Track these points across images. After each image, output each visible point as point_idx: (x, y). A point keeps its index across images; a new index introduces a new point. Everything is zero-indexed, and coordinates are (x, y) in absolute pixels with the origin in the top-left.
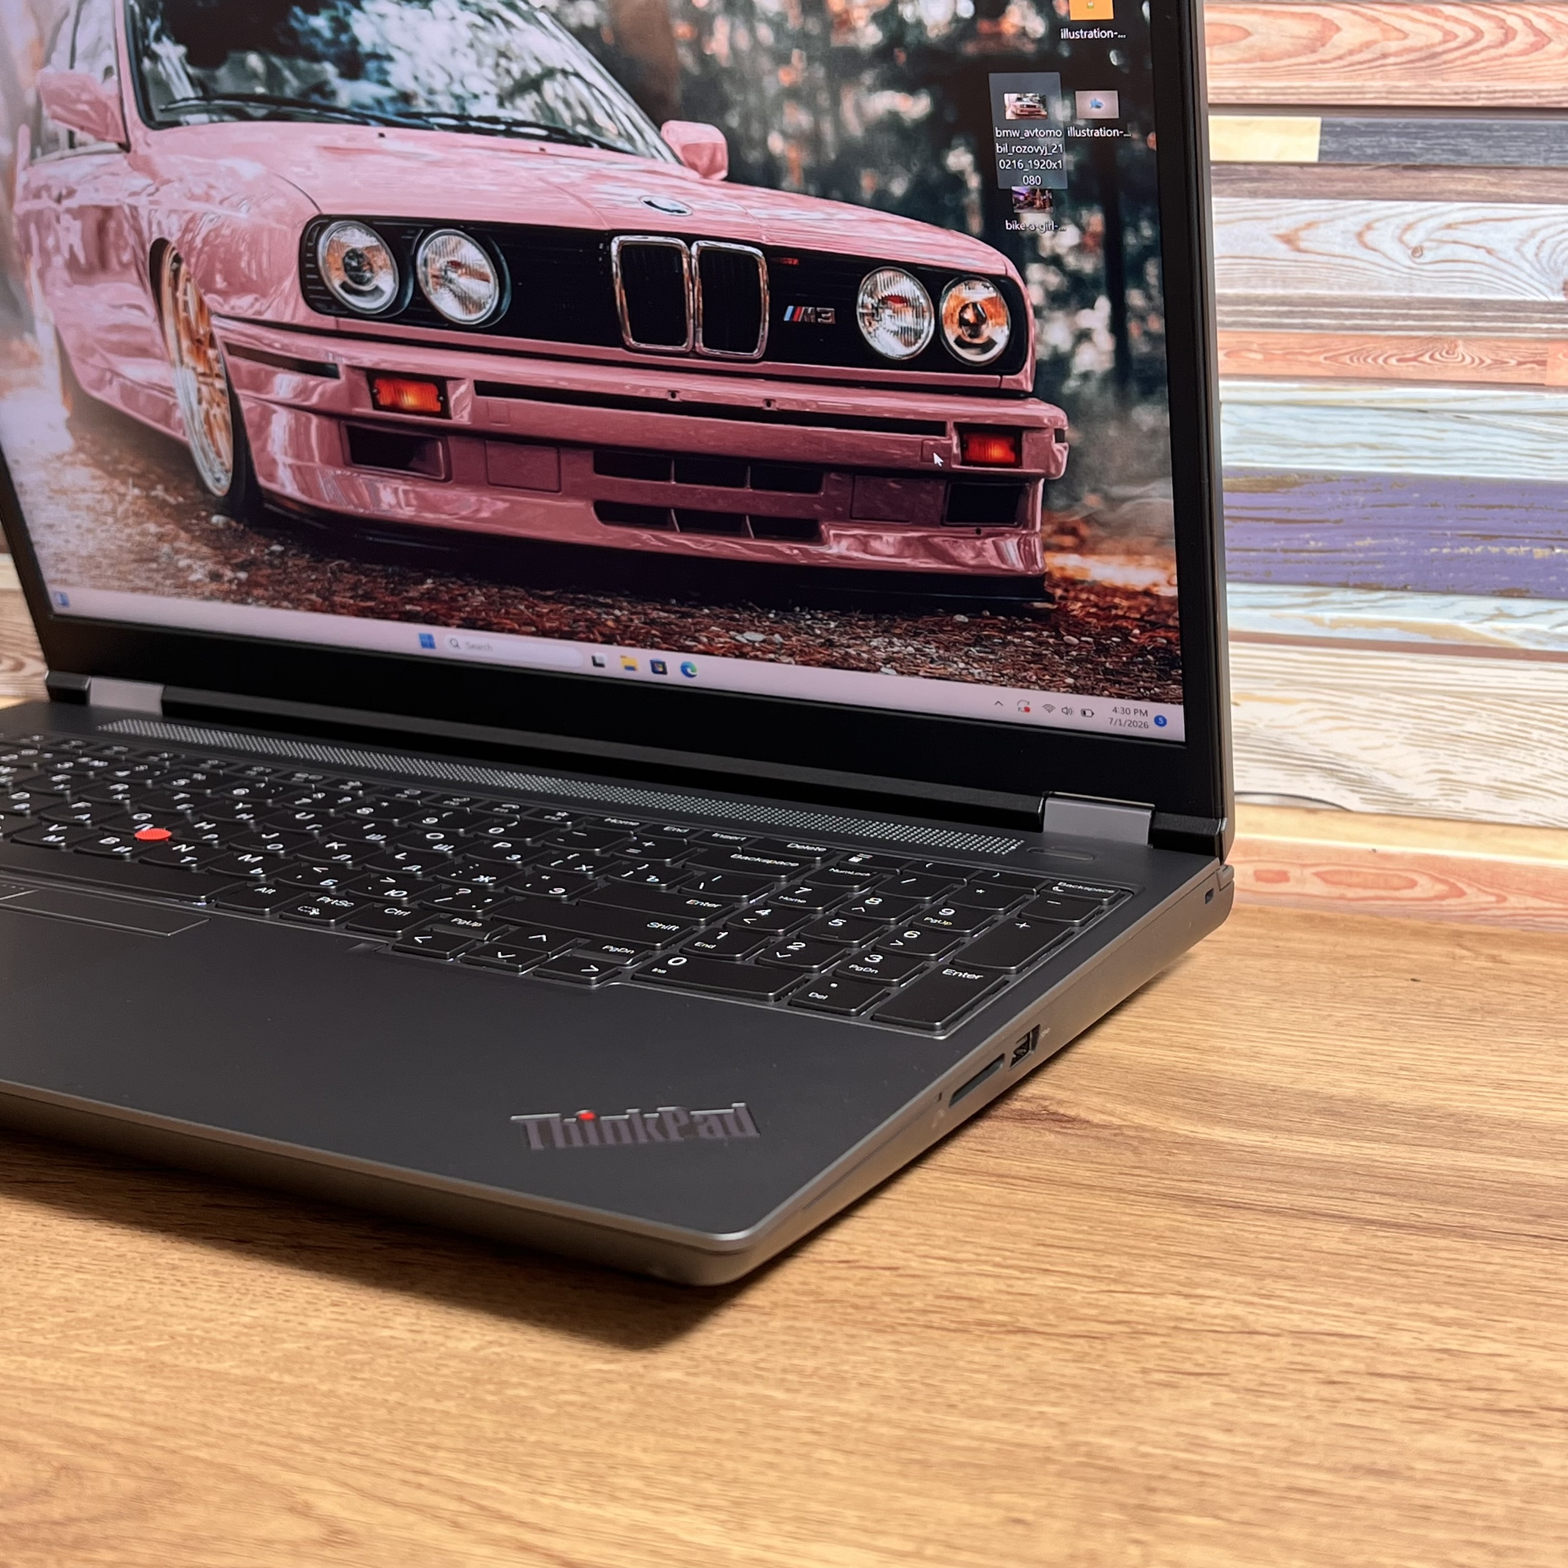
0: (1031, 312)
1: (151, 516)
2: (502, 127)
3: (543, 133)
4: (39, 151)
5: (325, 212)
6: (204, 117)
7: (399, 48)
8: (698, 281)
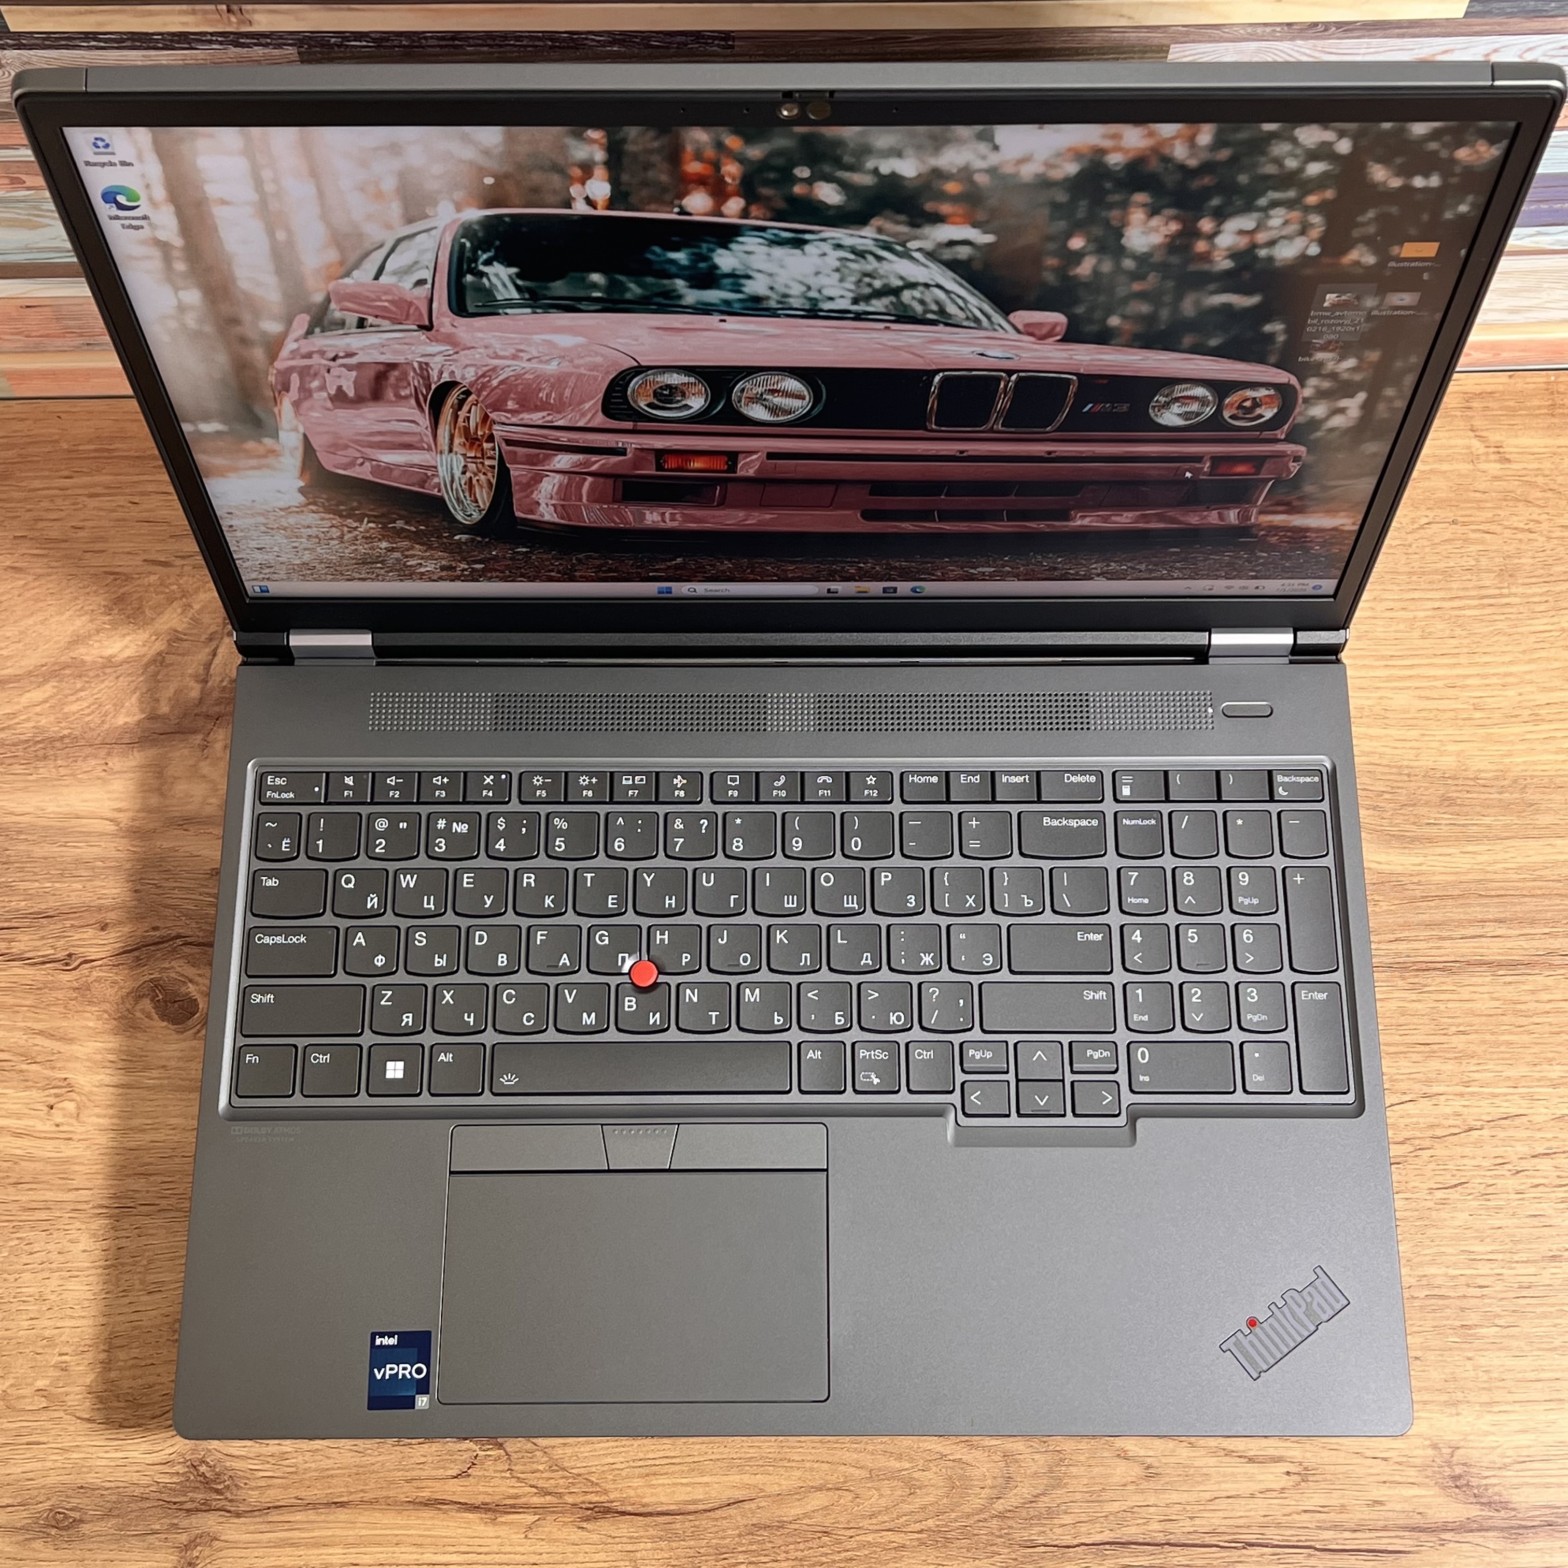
0: (1300, 401)
1: (383, 538)
2: (851, 315)
3: (892, 318)
4: (317, 330)
5: (643, 364)
6: (529, 310)
7: (759, 271)
8: (1010, 394)
